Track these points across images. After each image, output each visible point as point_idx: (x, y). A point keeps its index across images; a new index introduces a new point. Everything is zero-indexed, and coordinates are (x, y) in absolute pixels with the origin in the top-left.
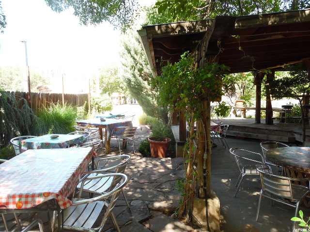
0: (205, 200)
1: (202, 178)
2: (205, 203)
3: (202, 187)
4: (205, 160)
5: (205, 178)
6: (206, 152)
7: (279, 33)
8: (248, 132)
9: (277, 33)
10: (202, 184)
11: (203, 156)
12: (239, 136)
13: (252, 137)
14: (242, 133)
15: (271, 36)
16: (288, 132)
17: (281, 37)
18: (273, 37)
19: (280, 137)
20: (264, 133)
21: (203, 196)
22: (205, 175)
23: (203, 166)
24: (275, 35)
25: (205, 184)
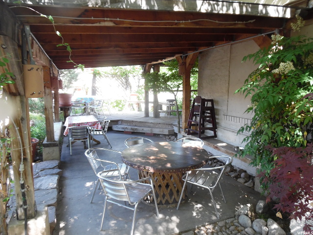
0: (24, 223)
1: (21, 195)
2: (23, 227)
3: (21, 206)
4: (21, 172)
5: (24, 195)
6: (22, 163)
7: (109, 19)
8: (135, 126)
9: (106, 19)
10: (21, 203)
11: (19, 168)
12: (126, 130)
13: (138, 131)
14: (129, 128)
15: (99, 22)
16: (170, 124)
17: (111, 24)
18: (103, 24)
19: (161, 130)
20: (149, 127)
21: (23, 217)
22: (23, 191)
23: (20, 180)
24: (104, 21)
25: (25, 203)
